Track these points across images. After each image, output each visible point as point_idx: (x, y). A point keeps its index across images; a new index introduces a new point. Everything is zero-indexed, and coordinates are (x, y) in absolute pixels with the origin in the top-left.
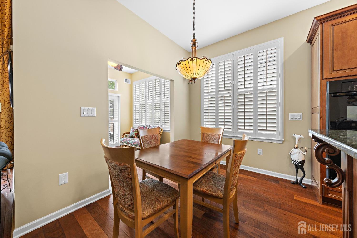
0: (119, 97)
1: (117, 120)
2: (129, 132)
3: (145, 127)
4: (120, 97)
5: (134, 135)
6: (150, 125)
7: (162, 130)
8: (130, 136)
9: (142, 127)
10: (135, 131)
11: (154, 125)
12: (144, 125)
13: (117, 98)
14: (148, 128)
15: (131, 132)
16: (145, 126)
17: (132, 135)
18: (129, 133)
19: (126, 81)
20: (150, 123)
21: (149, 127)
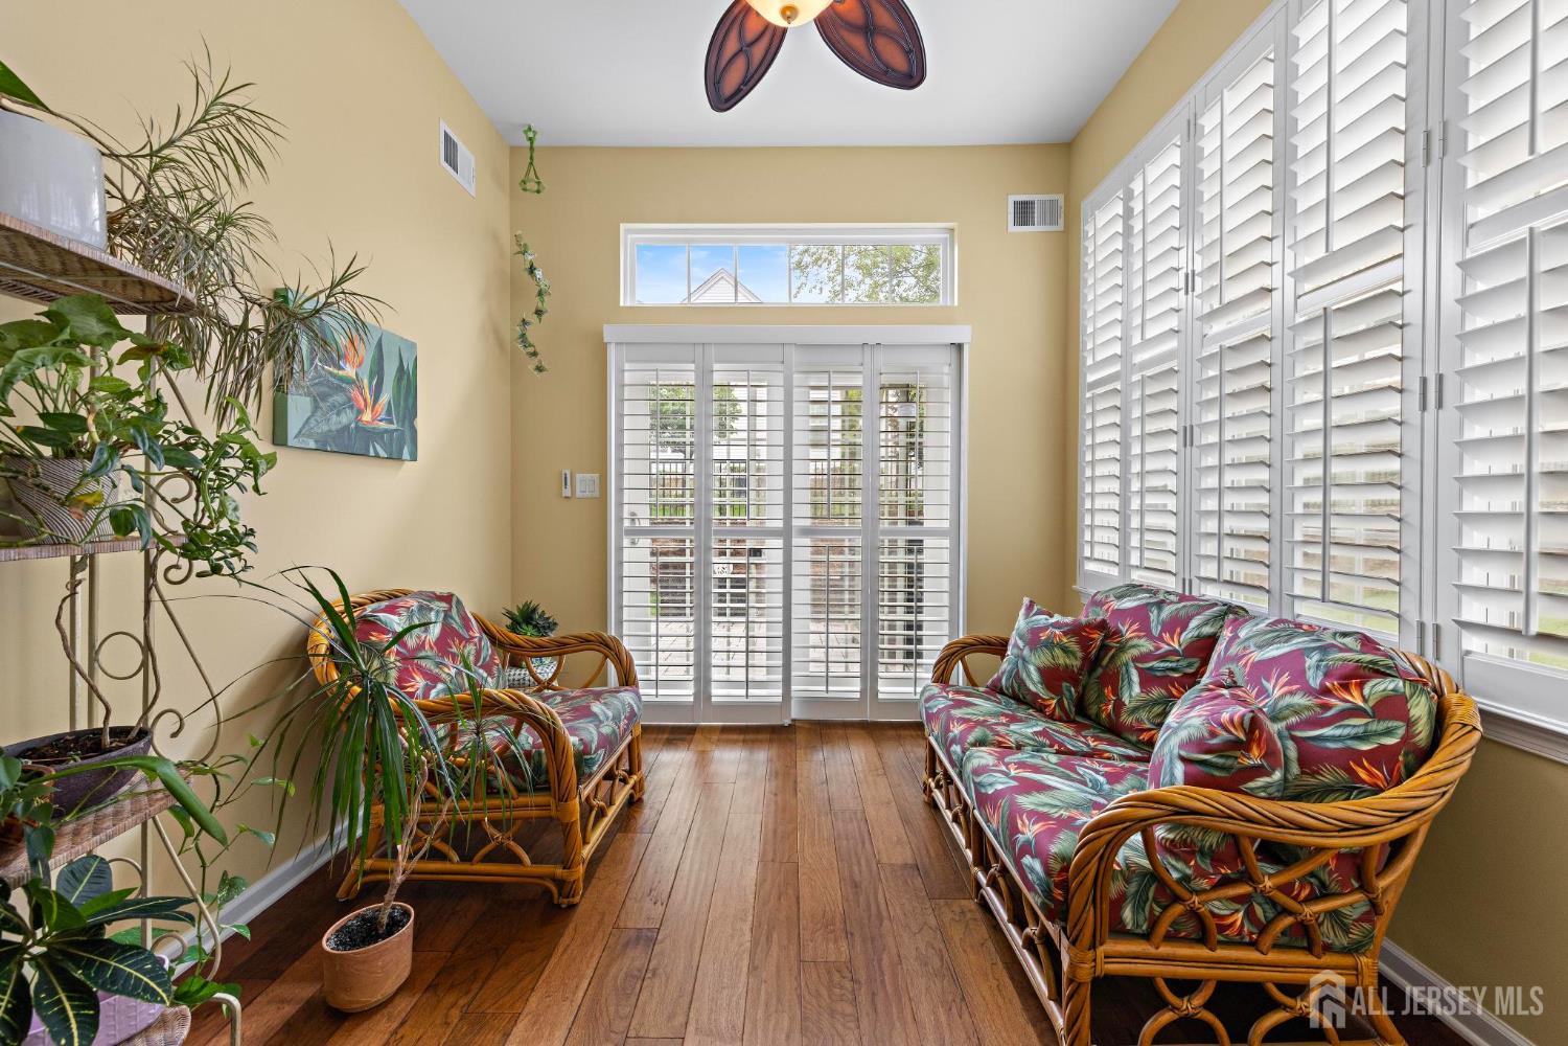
0: (959, 347)
1: (946, 525)
2: (1004, 636)
3: (1167, 611)
4: (966, 350)
5: (1034, 683)
6: (1239, 598)
7: (1458, 714)
8: (999, 679)
9: (1128, 604)
10: (1050, 645)
11: (1307, 612)
12: (1153, 592)
13: (949, 356)
14: (1207, 630)
15: (1016, 645)
16: (1160, 604)
17: (1017, 676)
18: (999, 647)
19: (1024, 213)
20: (1243, 573)
21: (1221, 616)
